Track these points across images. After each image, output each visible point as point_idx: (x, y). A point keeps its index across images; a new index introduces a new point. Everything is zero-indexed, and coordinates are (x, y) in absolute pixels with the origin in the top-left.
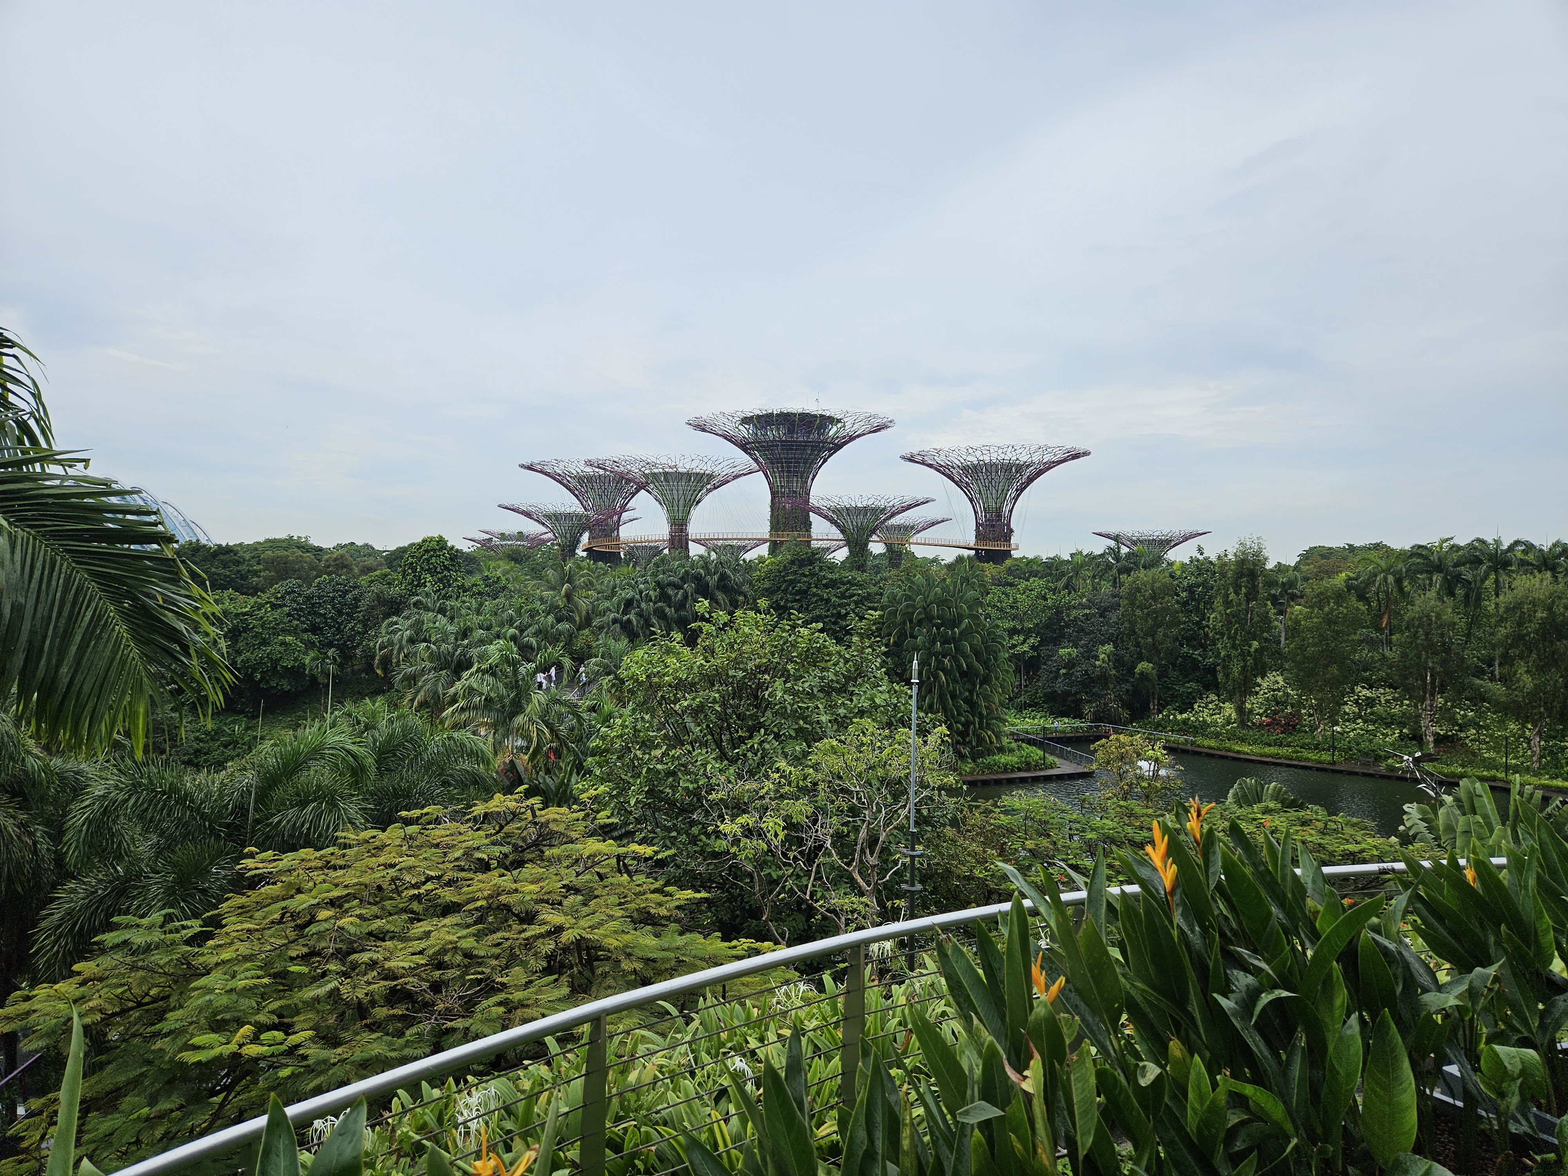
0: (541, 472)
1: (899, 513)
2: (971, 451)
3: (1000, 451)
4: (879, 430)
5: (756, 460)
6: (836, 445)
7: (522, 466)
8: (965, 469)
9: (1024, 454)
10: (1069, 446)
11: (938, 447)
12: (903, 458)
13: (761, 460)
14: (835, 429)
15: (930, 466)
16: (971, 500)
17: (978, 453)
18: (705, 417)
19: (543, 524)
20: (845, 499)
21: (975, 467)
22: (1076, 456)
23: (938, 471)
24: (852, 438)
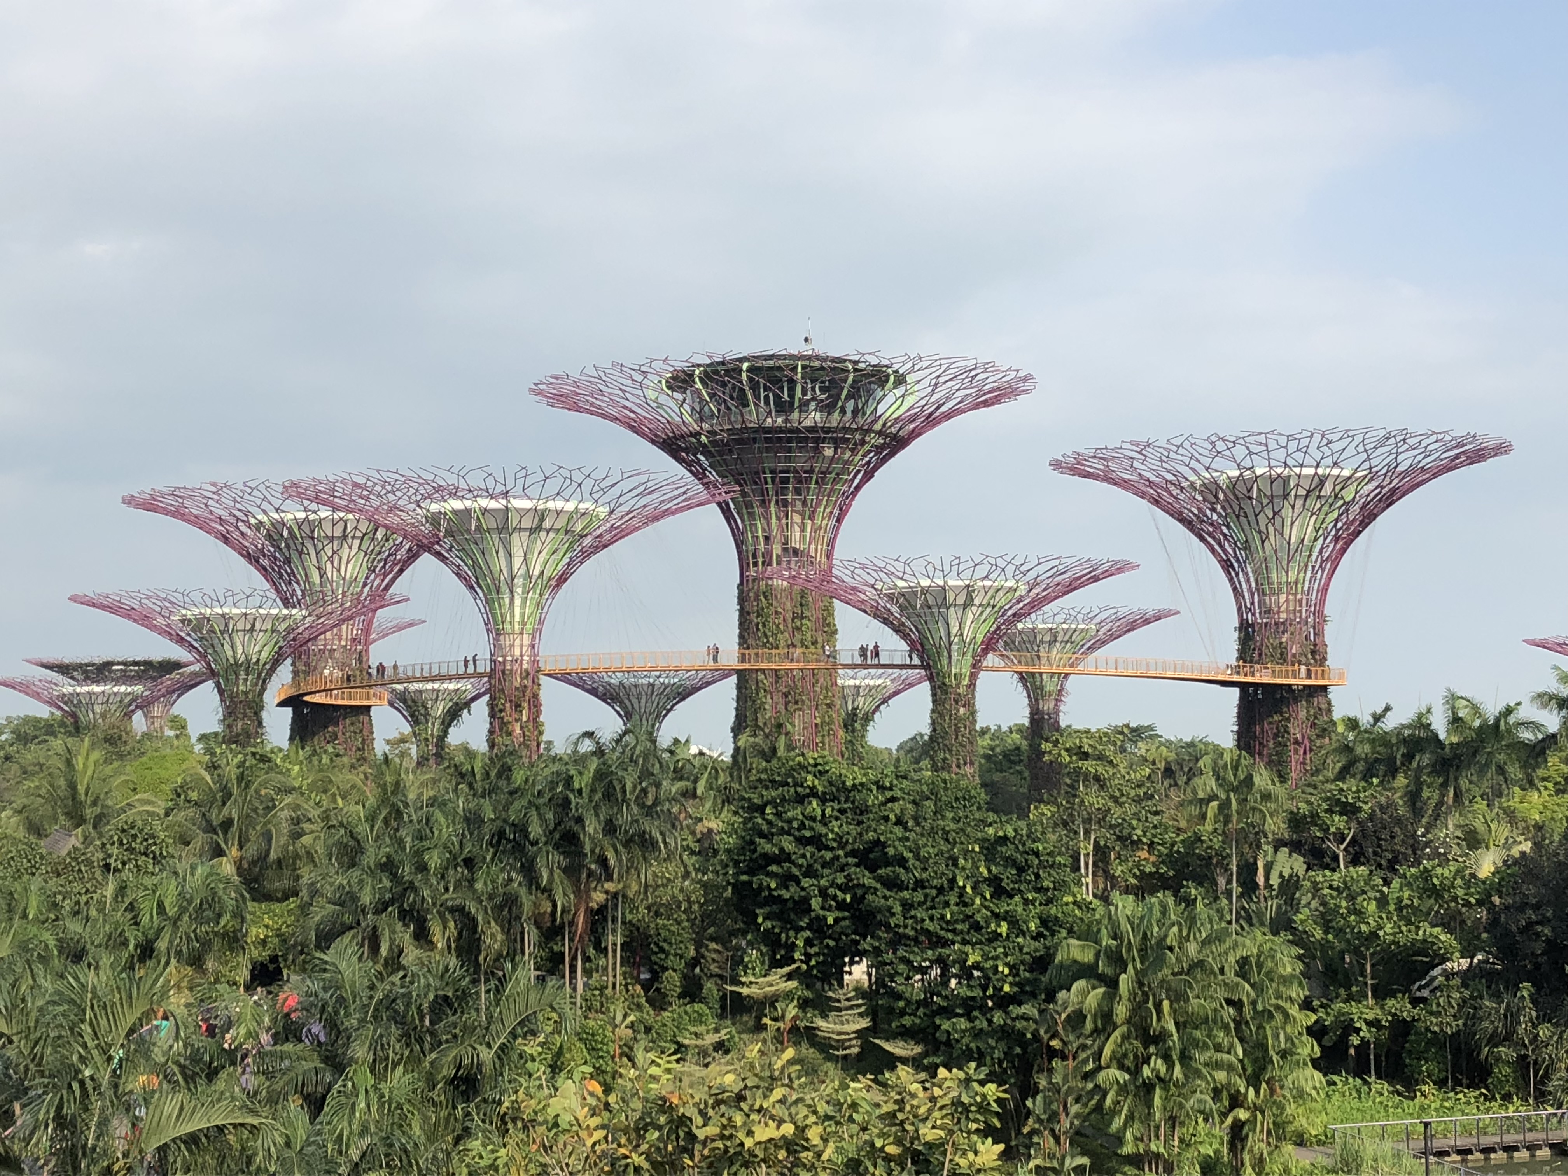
0: (179, 514)
1: (1048, 600)
2: (1220, 446)
3: (1293, 446)
4: (996, 401)
5: (700, 476)
6: (894, 437)
7: (129, 501)
8: (1211, 490)
9: (1350, 451)
10: (1460, 432)
11: (1143, 439)
12: (1057, 465)
13: (713, 476)
14: (890, 399)
15: (1124, 484)
16: (1227, 566)
17: (1240, 452)
18: (575, 374)
19: (180, 641)
20: (918, 566)
21: (1233, 484)
22: (1477, 456)
23: (1142, 495)
24: (932, 421)
